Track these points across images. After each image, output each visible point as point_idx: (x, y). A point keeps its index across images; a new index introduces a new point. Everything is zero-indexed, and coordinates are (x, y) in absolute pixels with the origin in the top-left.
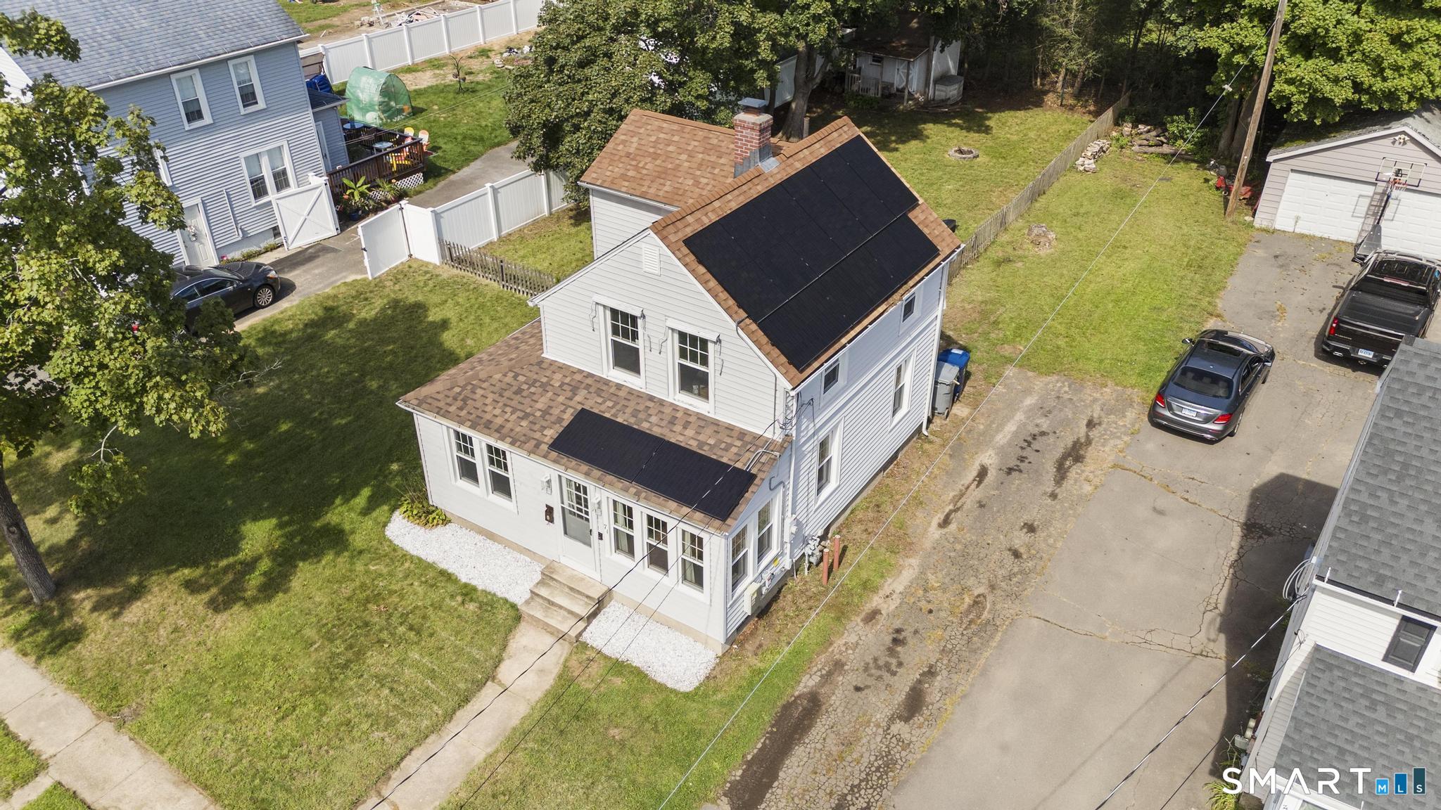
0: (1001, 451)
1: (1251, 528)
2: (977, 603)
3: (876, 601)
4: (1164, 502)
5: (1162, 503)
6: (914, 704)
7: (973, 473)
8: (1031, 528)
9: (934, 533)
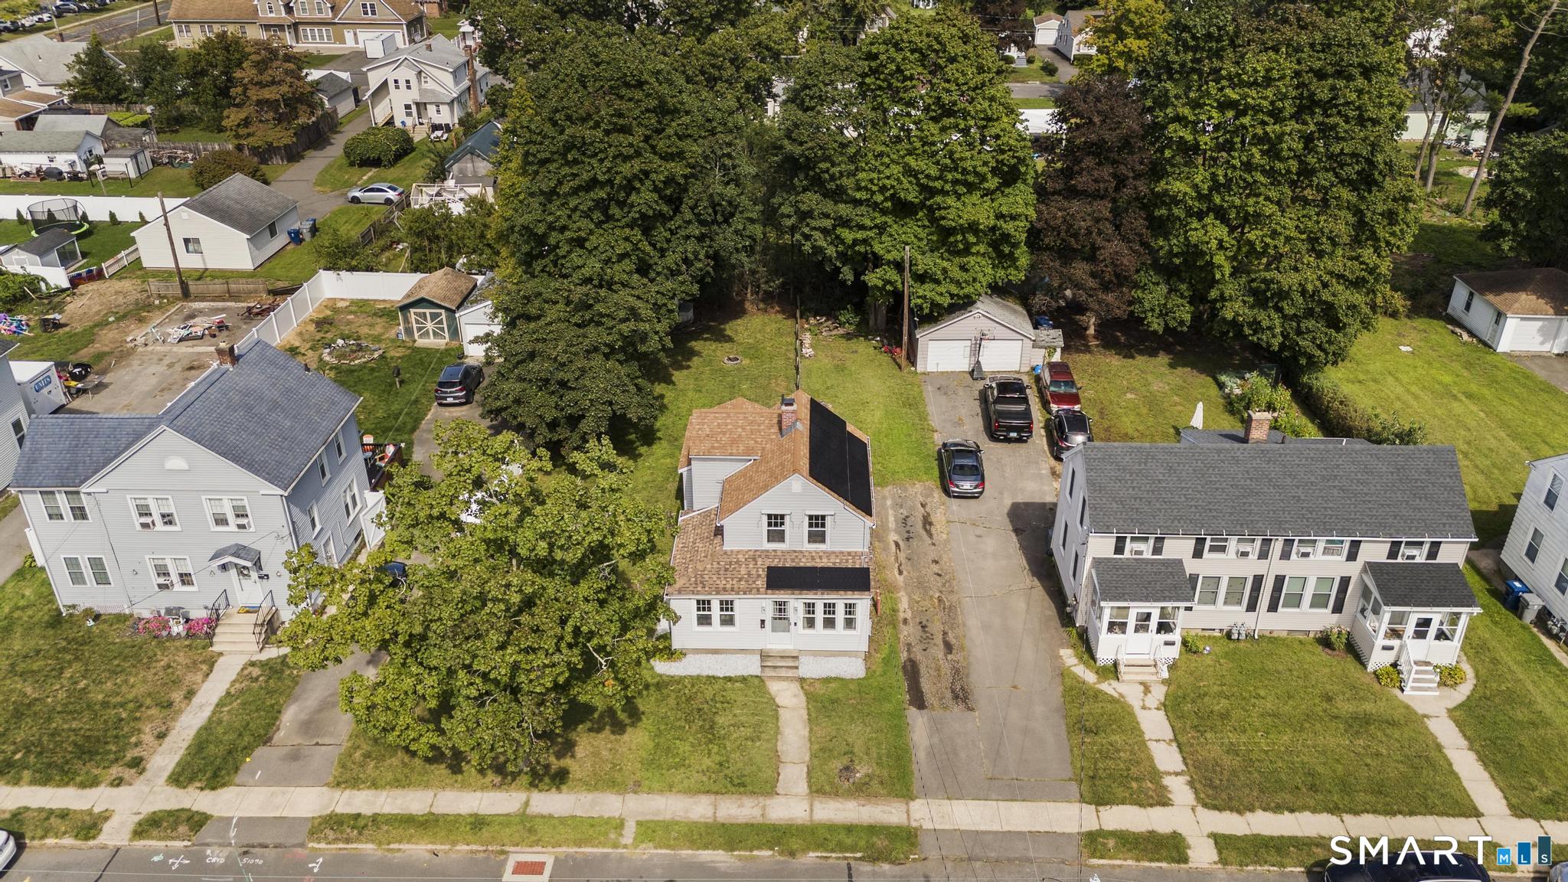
0: (896, 531)
1: (1016, 531)
2: (940, 600)
3: (901, 615)
4: (979, 531)
5: (978, 532)
6: (949, 647)
7: (893, 547)
8: (936, 562)
9: (900, 579)
